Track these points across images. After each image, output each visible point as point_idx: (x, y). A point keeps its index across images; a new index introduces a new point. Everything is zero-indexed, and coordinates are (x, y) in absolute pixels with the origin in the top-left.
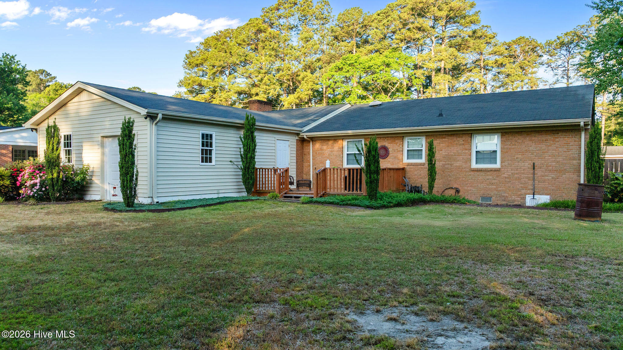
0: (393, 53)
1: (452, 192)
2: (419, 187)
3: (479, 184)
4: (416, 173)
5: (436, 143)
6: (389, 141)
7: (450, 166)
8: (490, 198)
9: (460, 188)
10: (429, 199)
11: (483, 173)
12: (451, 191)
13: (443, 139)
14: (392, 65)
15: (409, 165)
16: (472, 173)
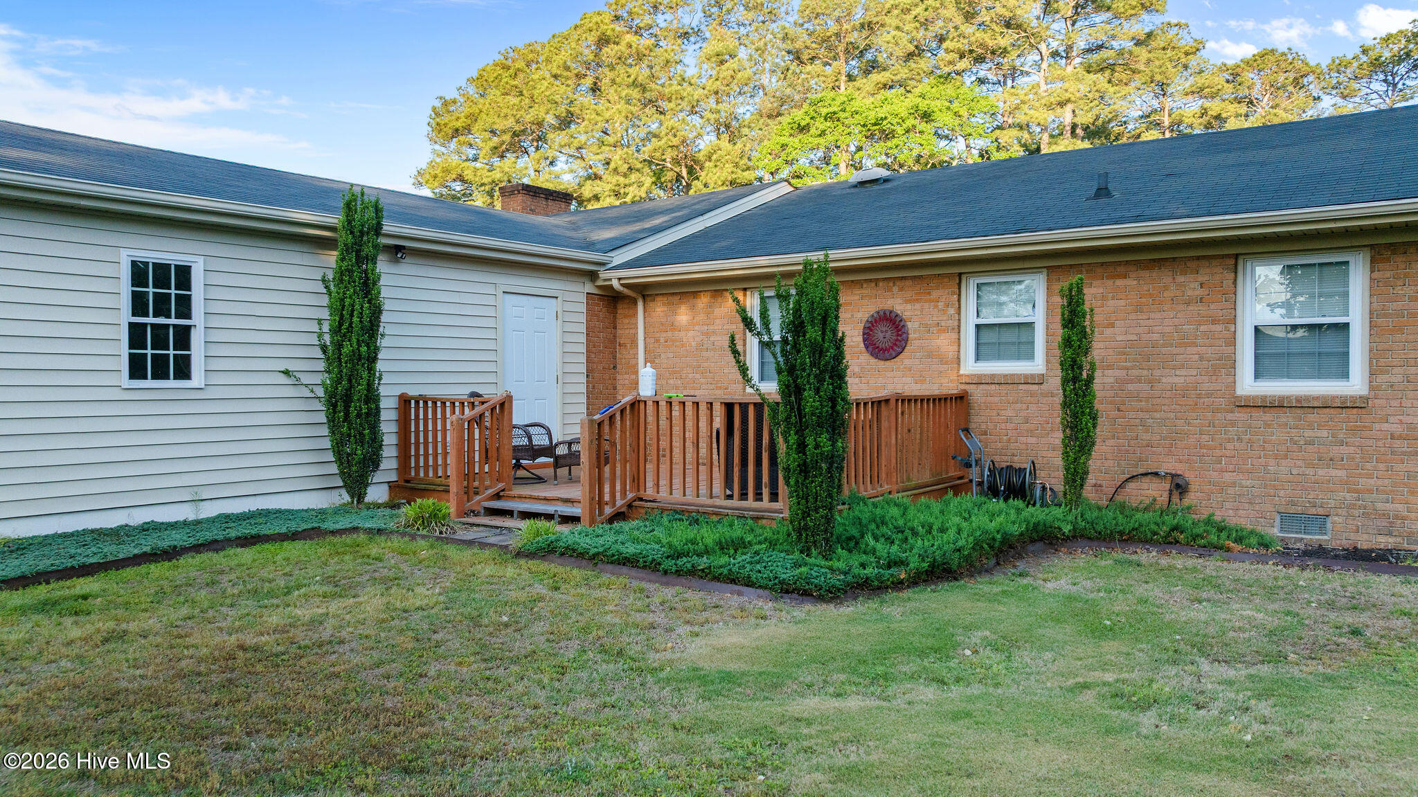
0: (941, 87)
1: (1155, 491)
2: (1021, 471)
3: (1272, 462)
4: (1010, 413)
5: (1093, 293)
6: (909, 294)
7: (1146, 387)
8: (1320, 521)
9: (1189, 476)
10: (1067, 529)
11: (1287, 417)
12: (1153, 486)
13: (1119, 282)
14: (937, 115)
15: (980, 381)
16: (1241, 415)
